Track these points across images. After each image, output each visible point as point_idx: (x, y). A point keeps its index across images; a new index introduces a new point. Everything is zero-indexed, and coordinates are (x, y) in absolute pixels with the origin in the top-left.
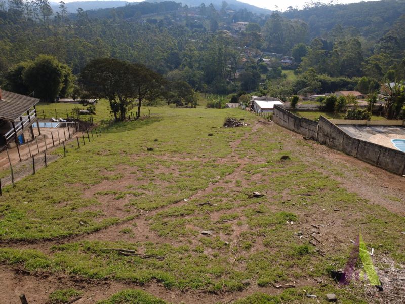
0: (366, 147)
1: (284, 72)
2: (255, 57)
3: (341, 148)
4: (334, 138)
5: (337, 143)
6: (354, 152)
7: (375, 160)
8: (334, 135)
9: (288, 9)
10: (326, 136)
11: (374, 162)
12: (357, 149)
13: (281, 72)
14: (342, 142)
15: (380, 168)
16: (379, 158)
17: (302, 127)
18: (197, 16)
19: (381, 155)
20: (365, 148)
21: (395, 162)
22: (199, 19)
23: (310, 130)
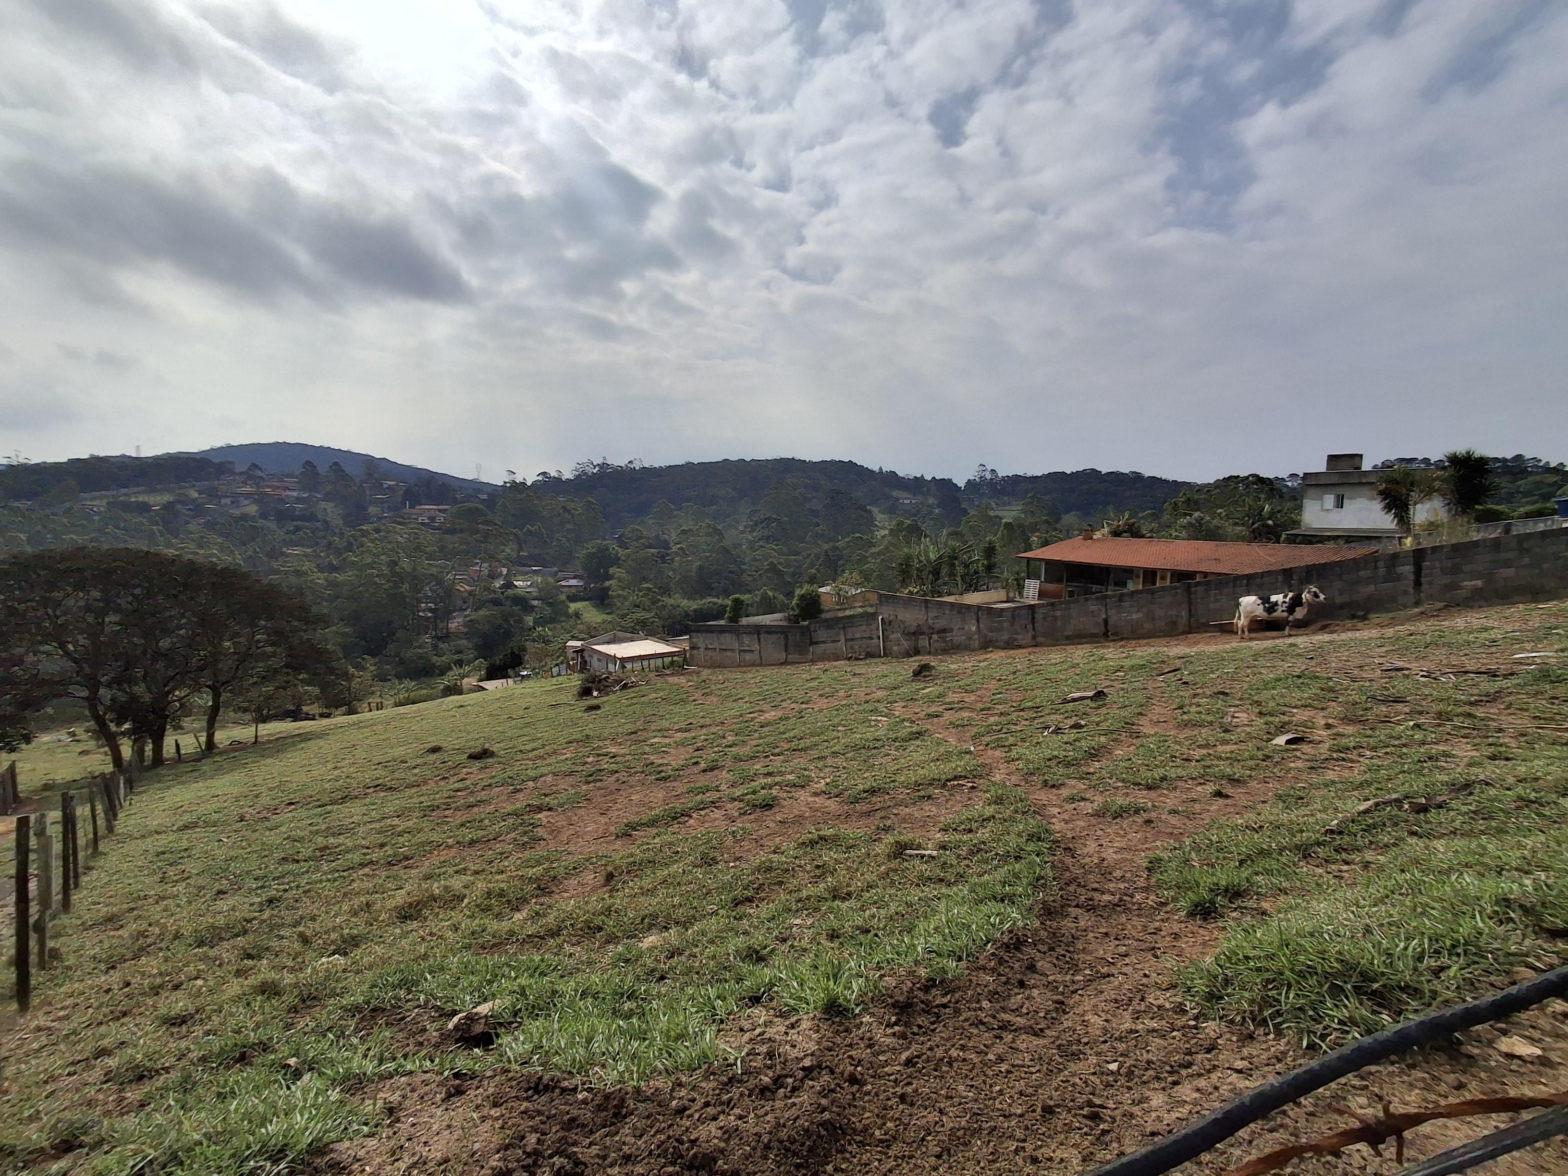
0: (1058, 613)
1: (573, 607)
2: (493, 576)
3: (977, 644)
4: (944, 631)
5: (957, 637)
6: (1025, 637)
7: (1099, 630)
8: (941, 623)
9: (540, 478)
10: (917, 633)
11: (1095, 635)
12: (1030, 626)
13: (569, 607)
14: (974, 629)
15: (1122, 639)
16: (1106, 621)
17: (816, 643)
18: (295, 494)
19: (1112, 612)
20: (1055, 617)
21: (1159, 613)
22: (299, 500)
23: (852, 640)
